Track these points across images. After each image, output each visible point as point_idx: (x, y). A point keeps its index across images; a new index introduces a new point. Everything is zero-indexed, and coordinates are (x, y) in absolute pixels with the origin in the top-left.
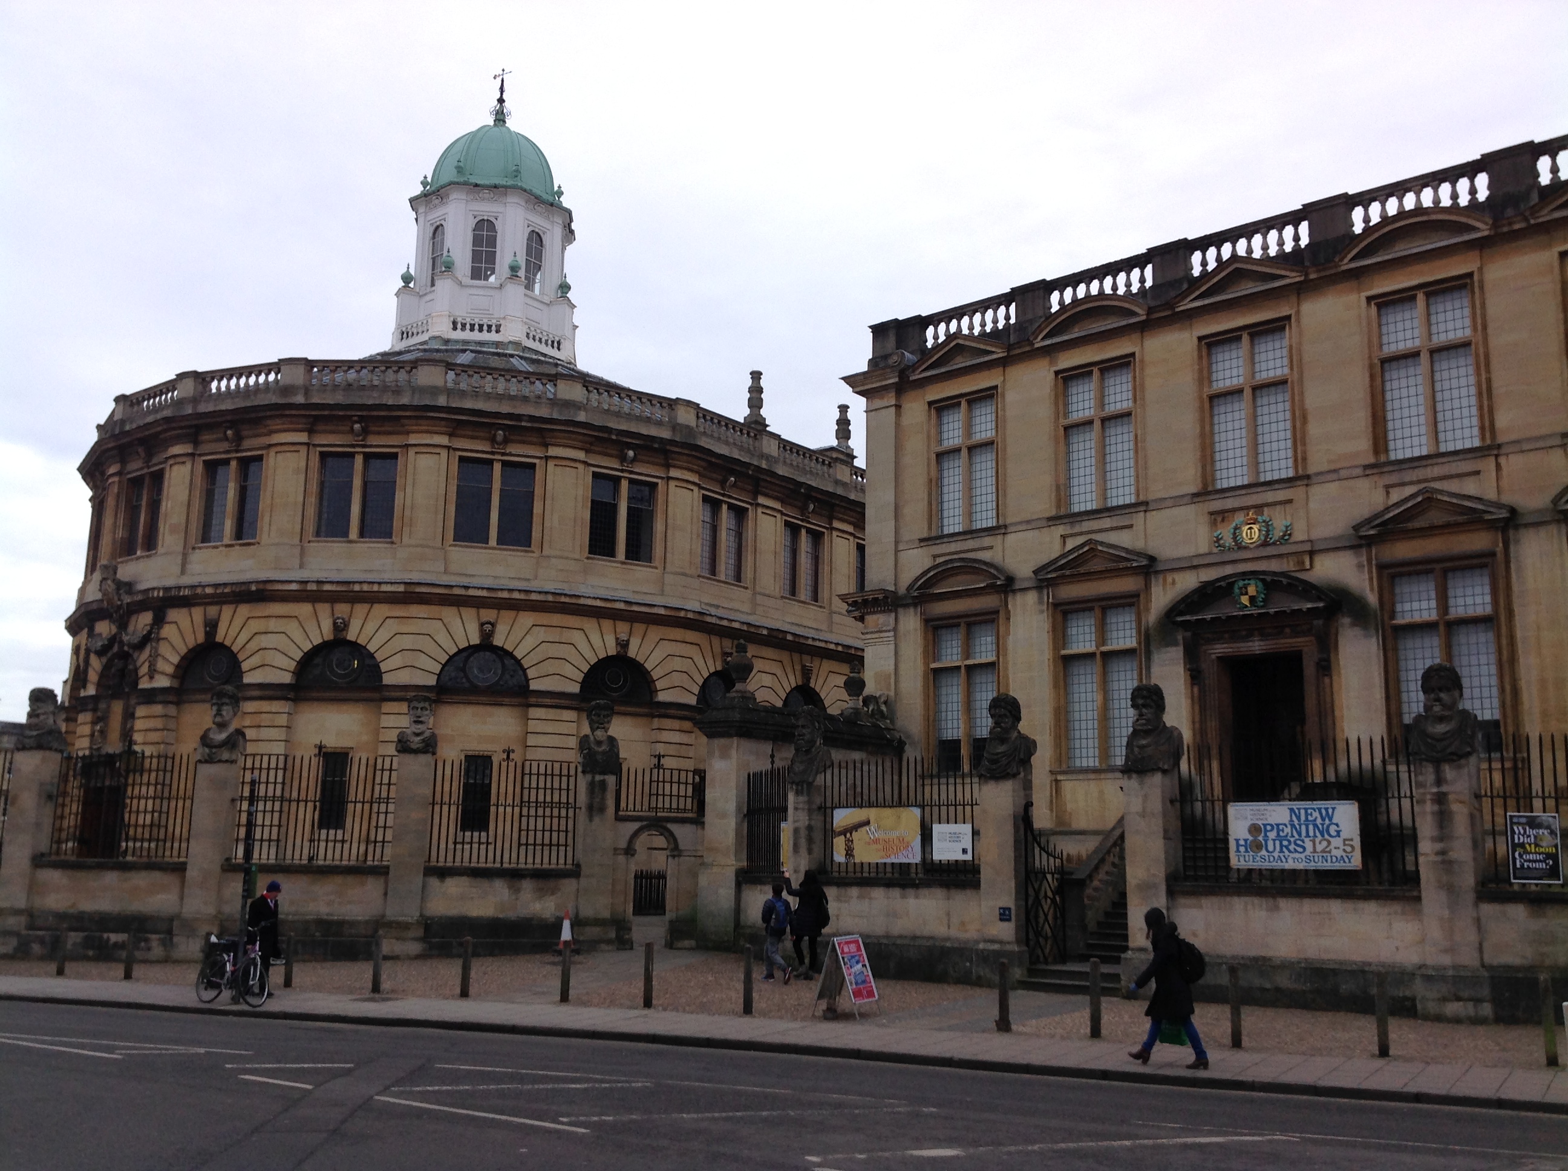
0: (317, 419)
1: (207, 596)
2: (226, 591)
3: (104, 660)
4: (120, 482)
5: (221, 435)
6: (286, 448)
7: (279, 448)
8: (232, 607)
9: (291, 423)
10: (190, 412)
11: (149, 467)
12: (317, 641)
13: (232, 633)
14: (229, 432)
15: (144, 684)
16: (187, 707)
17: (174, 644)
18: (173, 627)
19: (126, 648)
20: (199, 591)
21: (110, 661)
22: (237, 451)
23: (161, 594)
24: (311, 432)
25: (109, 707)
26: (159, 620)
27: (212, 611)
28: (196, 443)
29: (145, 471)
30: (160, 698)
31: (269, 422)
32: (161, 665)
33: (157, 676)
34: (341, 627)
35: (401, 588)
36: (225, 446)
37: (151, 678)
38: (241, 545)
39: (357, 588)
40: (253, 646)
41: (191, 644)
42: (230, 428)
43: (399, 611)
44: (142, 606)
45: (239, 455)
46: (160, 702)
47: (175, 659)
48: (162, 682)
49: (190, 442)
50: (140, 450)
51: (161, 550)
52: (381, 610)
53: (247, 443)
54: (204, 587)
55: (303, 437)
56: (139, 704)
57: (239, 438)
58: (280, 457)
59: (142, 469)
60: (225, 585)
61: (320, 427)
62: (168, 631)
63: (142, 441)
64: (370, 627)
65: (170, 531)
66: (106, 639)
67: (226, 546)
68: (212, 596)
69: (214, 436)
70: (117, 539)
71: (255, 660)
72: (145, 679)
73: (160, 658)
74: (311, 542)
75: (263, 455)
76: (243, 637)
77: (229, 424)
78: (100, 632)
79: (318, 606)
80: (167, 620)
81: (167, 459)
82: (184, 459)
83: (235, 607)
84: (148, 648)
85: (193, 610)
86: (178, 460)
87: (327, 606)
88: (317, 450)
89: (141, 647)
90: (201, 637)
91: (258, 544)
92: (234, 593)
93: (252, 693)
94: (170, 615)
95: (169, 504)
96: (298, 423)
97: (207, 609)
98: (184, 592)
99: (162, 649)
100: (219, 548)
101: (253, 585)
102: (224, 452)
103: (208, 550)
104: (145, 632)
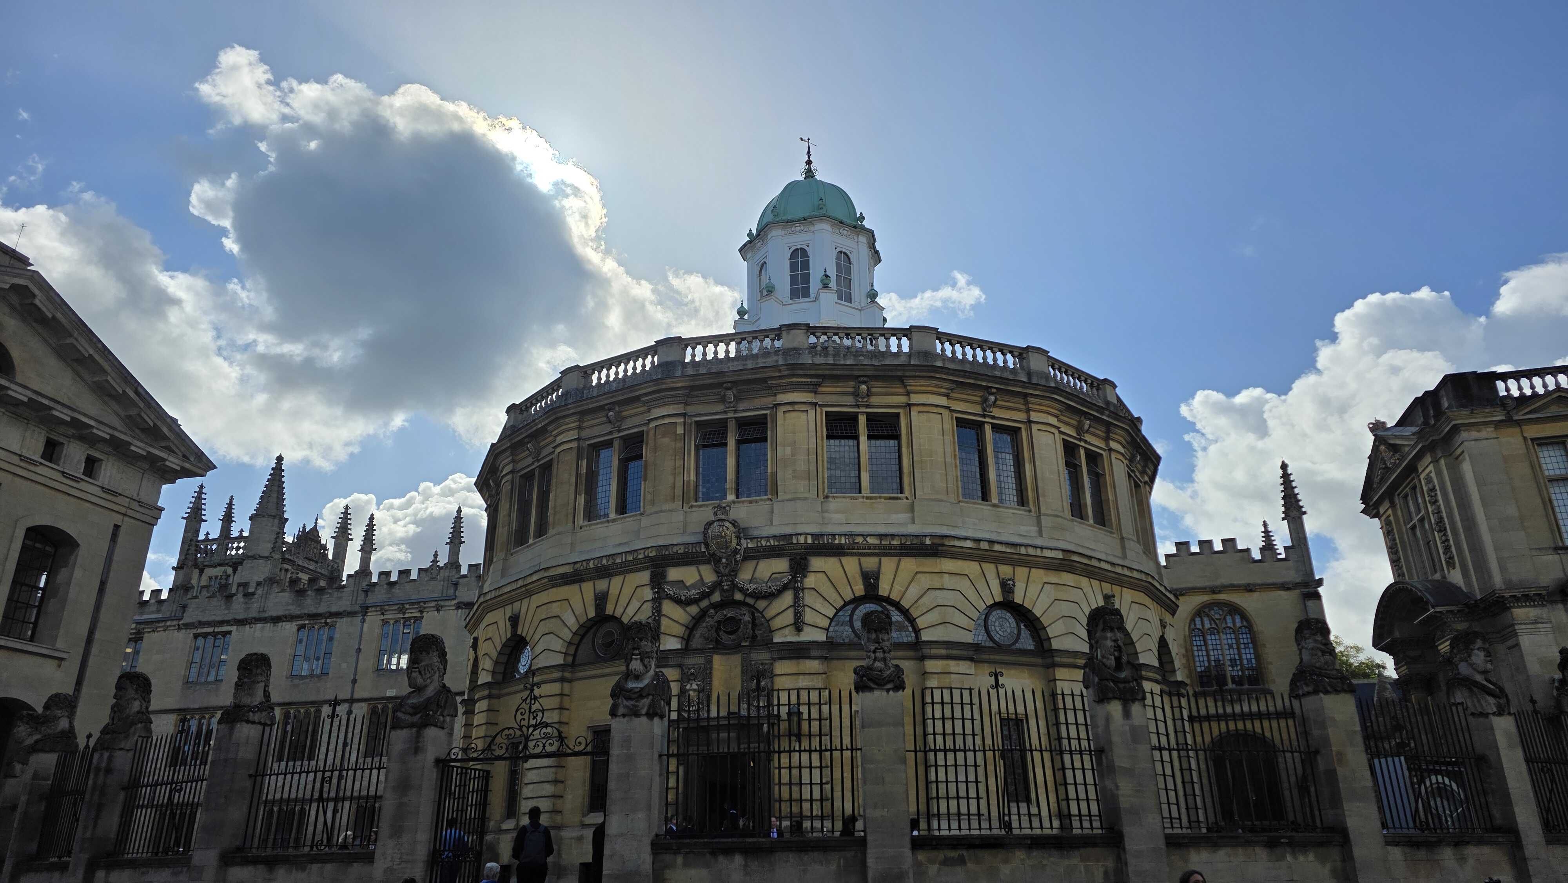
0: (955, 385)
1: (869, 547)
2: (894, 542)
3: (694, 610)
4: (685, 423)
5: (850, 390)
6: (929, 409)
7: (921, 409)
8: (896, 559)
9: (937, 386)
10: (811, 362)
11: (736, 412)
12: (989, 600)
13: (899, 587)
14: (863, 387)
15: (785, 637)
16: (835, 663)
17: (824, 594)
18: (820, 577)
19: (738, 596)
20: (860, 540)
22: (867, 407)
23: (810, 541)
24: (948, 396)
25: (708, 663)
26: (799, 567)
27: (870, 563)
28: (816, 392)
29: (730, 415)
30: (814, 653)
31: (912, 382)
32: (809, 616)
33: (806, 629)
34: (1007, 589)
35: (1060, 555)
36: (852, 399)
37: (799, 630)
38: (886, 498)
39: (1023, 551)
40: (927, 601)
41: (847, 594)
42: (863, 383)
43: (1053, 577)
44: (773, 552)
45: (867, 411)
46: (815, 658)
47: (829, 612)
48: (810, 635)
49: (811, 392)
50: (730, 395)
51: (780, 495)
52: (1038, 575)
53: (880, 400)
54: (864, 536)
55: (943, 401)
56: (779, 659)
57: (869, 394)
58: (924, 417)
59: (725, 412)
60: (893, 536)
61: (957, 394)
62: (810, 581)
63: (733, 385)
64: (1033, 590)
65: (794, 477)
66: (693, 586)
67: (867, 498)
68: (875, 547)
69: (839, 389)
70: (689, 482)
71: (933, 617)
72: (786, 631)
73: (807, 609)
74: (962, 502)
75: (899, 413)
76: (913, 592)
77: (865, 379)
78: (680, 579)
79: (984, 565)
80: (812, 569)
81: (776, 406)
82: (804, 407)
83: (900, 560)
84: (788, 598)
85: (845, 560)
86: (797, 407)
87: (992, 566)
88: (955, 415)
89: (771, 596)
90: (860, 589)
91: (907, 499)
92: (903, 546)
93: (934, 652)
94: (817, 563)
95: (788, 450)
96: (942, 388)
97: (863, 559)
98: (840, 540)
99: (809, 598)
100: (861, 500)
101: (927, 539)
102: (851, 406)
103: (848, 500)
104: (776, 579)
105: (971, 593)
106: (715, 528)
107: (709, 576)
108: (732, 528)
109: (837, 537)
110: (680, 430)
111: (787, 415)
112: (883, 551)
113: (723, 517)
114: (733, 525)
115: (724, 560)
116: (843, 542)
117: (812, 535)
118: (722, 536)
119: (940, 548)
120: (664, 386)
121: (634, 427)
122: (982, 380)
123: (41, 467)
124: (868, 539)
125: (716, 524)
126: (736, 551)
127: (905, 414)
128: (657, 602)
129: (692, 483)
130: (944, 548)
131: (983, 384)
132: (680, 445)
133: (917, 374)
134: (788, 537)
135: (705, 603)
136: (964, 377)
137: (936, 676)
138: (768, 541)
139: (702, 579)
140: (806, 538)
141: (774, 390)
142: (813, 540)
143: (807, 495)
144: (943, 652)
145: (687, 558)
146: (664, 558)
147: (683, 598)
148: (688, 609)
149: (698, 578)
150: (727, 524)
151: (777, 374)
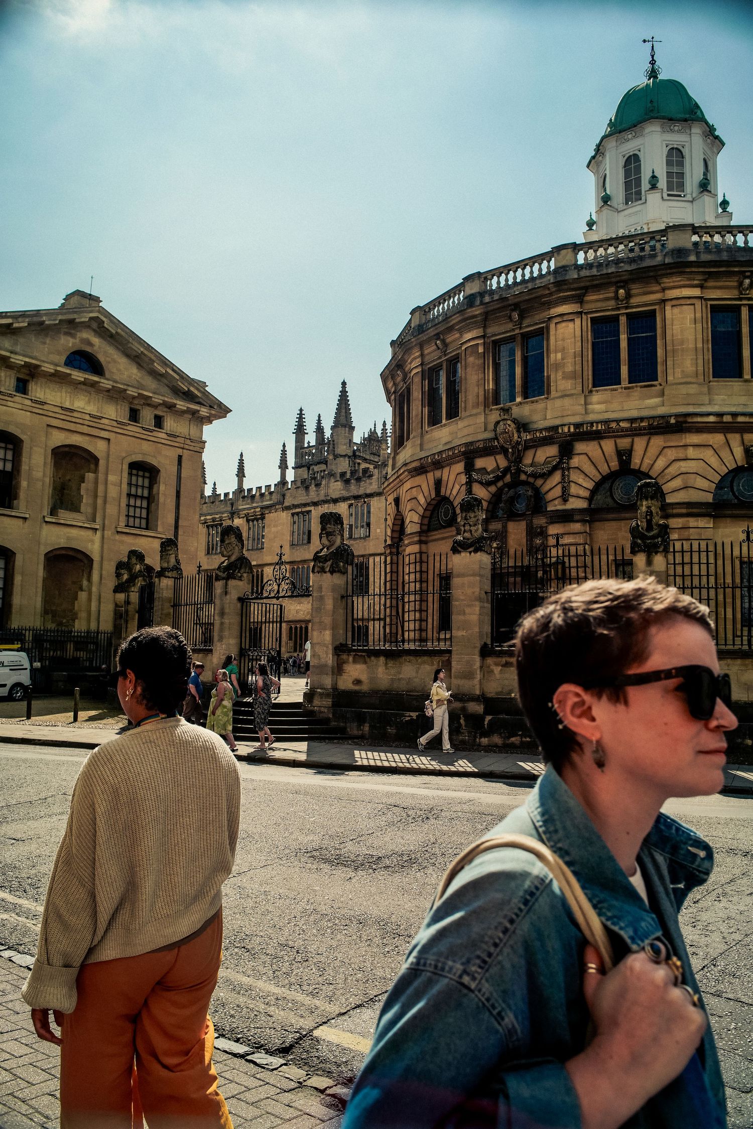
0: (711, 275)
1: (622, 430)
2: (643, 424)
3: (493, 489)
4: (484, 343)
5: (612, 295)
6: (682, 301)
7: (674, 302)
8: (646, 438)
9: (689, 279)
10: (576, 276)
11: (520, 328)
12: (732, 466)
13: (647, 461)
14: (622, 291)
15: (555, 506)
16: (598, 524)
17: (586, 471)
18: (583, 457)
19: (523, 477)
20: (614, 425)
21: (500, 490)
22: (627, 308)
23: (572, 430)
24: (702, 287)
25: (505, 527)
26: (567, 451)
27: (624, 443)
28: (581, 302)
29: (517, 331)
30: (577, 517)
31: (665, 280)
32: (574, 490)
33: (571, 500)
36: (614, 303)
37: (565, 501)
38: (641, 387)
40: (672, 470)
41: (605, 470)
42: (621, 287)
44: (546, 442)
45: (627, 311)
46: (577, 521)
47: (590, 485)
48: (575, 504)
49: (577, 303)
50: (516, 316)
51: (553, 394)
53: (634, 301)
54: (618, 421)
55: (697, 292)
56: (552, 523)
57: (628, 296)
58: (676, 310)
59: (513, 330)
60: (642, 419)
61: (711, 283)
62: (575, 461)
63: (516, 306)
65: (563, 378)
66: (493, 471)
67: (626, 388)
68: (627, 430)
69: (601, 296)
70: (489, 390)
71: (677, 483)
72: (556, 502)
73: (572, 484)
74: (713, 381)
75: (655, 309)
76: (661, 463)
77: (622, 284)
78: (484, 466)
79: (729, 436)
80: (576, 452)
81: (550, 319)
82: (571, 317)
83: (649, 439)
84: (557, 477)
85: (603, 442)
86: (565, 318)
87: (738, 436)
88: (709, 303)
89: (546, 475)
90: (615, 464)
91: (661, 385)
92: (651, 427)
93: (675, 511)
94: (580, 447)
95: (559, 356)
96: (694, 280)
97: (619, 441)
98: (597, 427)
99: (574, 476)
100: (620, 390)
101: (672, 418)
102: (612, 310)
103: (609, 392)
104: (549, 463)
105: (714, 461)
106: (501, 426)
107: (503, 462)
108: (513, 425)
109: (595, 424)
110: (481, 350)
111: (559, 326)
112: (634, 432)
113: (506, 417)
114: (514, 422)
115: (510, 450)
116: (600, 428)
117: (574, 425)
118: (506, 432)
119: (684, 425)
120: (466, 316)
121: (453, 351)
122: (735, 266)
123: (130, 426)
124: (621, 424)
125: (501, 423)
126: (518, 443)
127: (661, 309)
128: (469, 483)
129: (491, 391)
130: (687, 425)
131: (736, 269)
132: (481, 361)
133: (668, 271)
134: (554, 428)
135: (500, 484)
136: (714, 267)
137: (677, 530)
138: (541, 433)
139: (498, 465)
140: (569, 428)
141: (550, 305)
142: (575, 429)
143: (573, 392)
145: (487, 450)
146: (472, 452)
147: (484, 481)
148: (490, 489)
149: (495, 465)
150: (509, 422)
151: (547, 292)
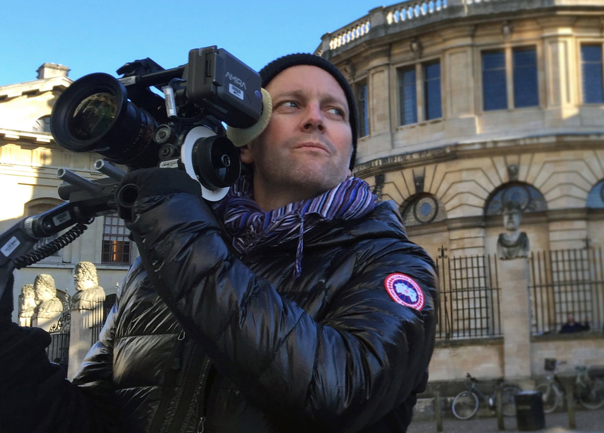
0: (477, 27)
1: (415, 161)
2: (428, 155)
5: (409, 48)
6: (457, 50)
7: (452, 51)
8: (433, 166)
9: (460, 31)
10: (385, 35)
11: (354, 78)
12: (497, 183)
13: (435, 185)
14: (415, 46)
17: (394, 197)
18: (392, 185)
20: (408, 157)
22: (420, 57)
23: (381, 164)
24: (473, 36)
26: (380, 181)
27: (419, 171)
28: (389, 56)
29: (352, 81)
31: (444, 33)
34: (513, 172)
35: (554, 139)
36: (411, 55)
38: (432, 123)
39: (522, 143)
40: (452, 192)
41: (406, 195)
42: (414, 41)
43: (553, 156)
44: (367, 173)
45: (421, 60)
49: (385, 56)
51: (373, 134)
52: (540, 157)
53: (427, 51)
54: (411, 154)
55: (468, 41)
57: (421, 48)
58: (453, 57)
60: (427, 151)
61: (479, 32)
62: (387, 189)
63: (348, 61)
64: (534, 170)
65: (378, 120)
67: (420, 125)
68: (418, 160)
69: (402, 50)
71: (454, 202)
75: (439, 58)
76: (444, 186)
79: (495, 159)
80: (387, 181)
81: (369, 71)
82: (382, 68)
83: (436, 167)
85: (403, 172)
86: (378, 69)
87: (501, 158)
88: (479, 49)
90: (412, 190)
91: (443, 121)
92: (434, 157)
93: (454, 225)
94: (390, 177)
96: (464, 31)
97: (414, 170)
98: (397, 160)
100: (417, 127)
101: (448, 148)
102: (410, 60)
105: (483, 181)
109: (396, 158)
111: (374, 76)
112: (424, 162)
116: (399, 161)
117: (381, 159)
119: (457, 154)
124: (413, 156)
127: (442, 57)
130: (459, 153)
131: (495, 20)
134: (369, 163)
137: (455, 241)
140: (379, 162)
142: (383, 162)
143: (384, 131)
144: (459, 225)
